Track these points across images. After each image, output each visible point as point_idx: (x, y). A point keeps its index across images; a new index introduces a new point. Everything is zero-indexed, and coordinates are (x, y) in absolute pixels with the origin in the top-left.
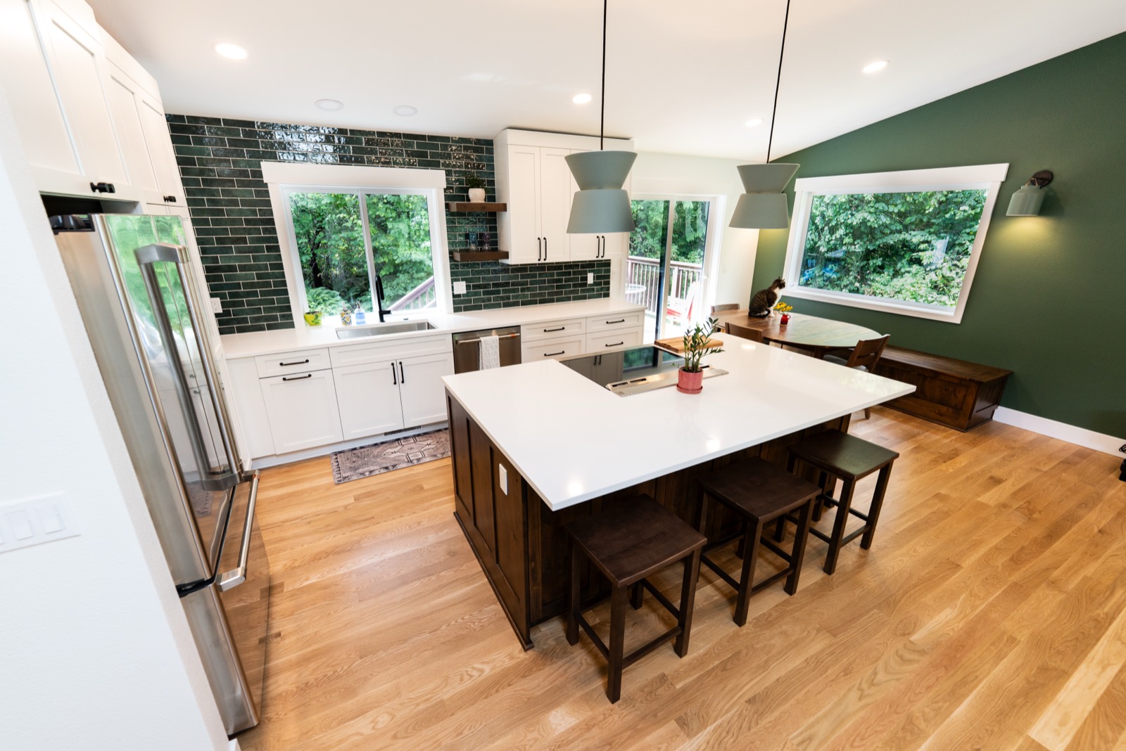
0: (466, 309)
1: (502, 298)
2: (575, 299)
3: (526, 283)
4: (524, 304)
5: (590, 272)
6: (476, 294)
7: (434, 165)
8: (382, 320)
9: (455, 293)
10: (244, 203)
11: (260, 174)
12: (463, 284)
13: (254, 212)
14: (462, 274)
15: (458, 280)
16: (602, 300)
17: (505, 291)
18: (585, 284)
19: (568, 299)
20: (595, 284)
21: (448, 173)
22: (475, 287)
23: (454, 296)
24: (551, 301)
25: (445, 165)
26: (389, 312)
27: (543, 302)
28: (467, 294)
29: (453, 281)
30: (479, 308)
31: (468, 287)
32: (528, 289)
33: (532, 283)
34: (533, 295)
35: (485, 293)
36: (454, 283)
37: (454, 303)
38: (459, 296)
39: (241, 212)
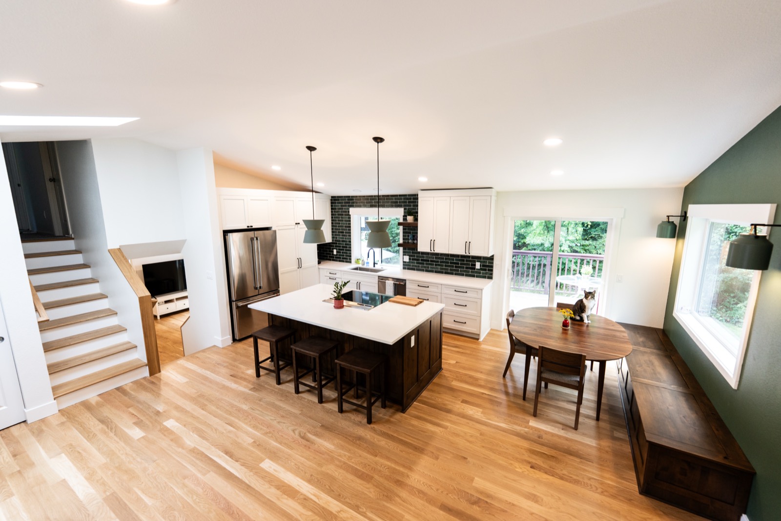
0: (408, 269)
1: (425, 267)
2: (467, 275)
3: (438, 262)
4: (436, 272)
5: (478, 261)
6: (412, 263)
7: (400, 206)
8: (374, 266)
9: (404, 261)
10: (345, 221)
11: (349, 212)
12: (408, 257)
13: (347, 224)
14: (408, 252)
15: (406, 255)
16: (486, 280)
17: (426, 264)
18: (475, 269)
19: (463, 275)
20: (481, 269)
21: (405, 209)
22: (413, 259)
23: (404, 262)
24: (452, 274)
25: (404, 206)
26: (377, 264)
27: (446, 273)
28: (409, 262)
29: (404, 255)
30: (414, 269)
31: (410, 259)
32: (439, 265)
33: (441, 262)
34: (441, 269)
35: (417, 263)
36: (404, 256)
37: (403, 265)
38: (405, 262)
39: (344, 224)
